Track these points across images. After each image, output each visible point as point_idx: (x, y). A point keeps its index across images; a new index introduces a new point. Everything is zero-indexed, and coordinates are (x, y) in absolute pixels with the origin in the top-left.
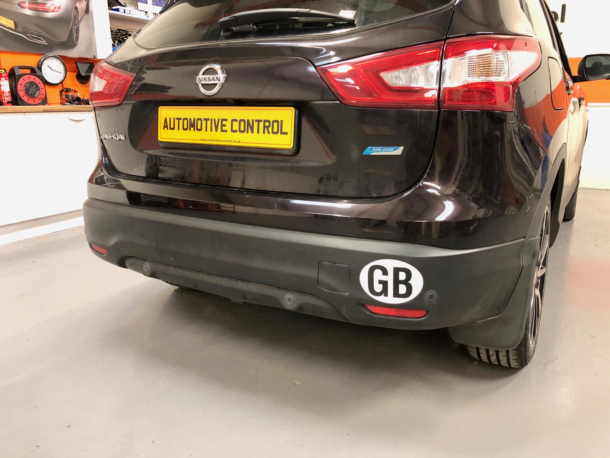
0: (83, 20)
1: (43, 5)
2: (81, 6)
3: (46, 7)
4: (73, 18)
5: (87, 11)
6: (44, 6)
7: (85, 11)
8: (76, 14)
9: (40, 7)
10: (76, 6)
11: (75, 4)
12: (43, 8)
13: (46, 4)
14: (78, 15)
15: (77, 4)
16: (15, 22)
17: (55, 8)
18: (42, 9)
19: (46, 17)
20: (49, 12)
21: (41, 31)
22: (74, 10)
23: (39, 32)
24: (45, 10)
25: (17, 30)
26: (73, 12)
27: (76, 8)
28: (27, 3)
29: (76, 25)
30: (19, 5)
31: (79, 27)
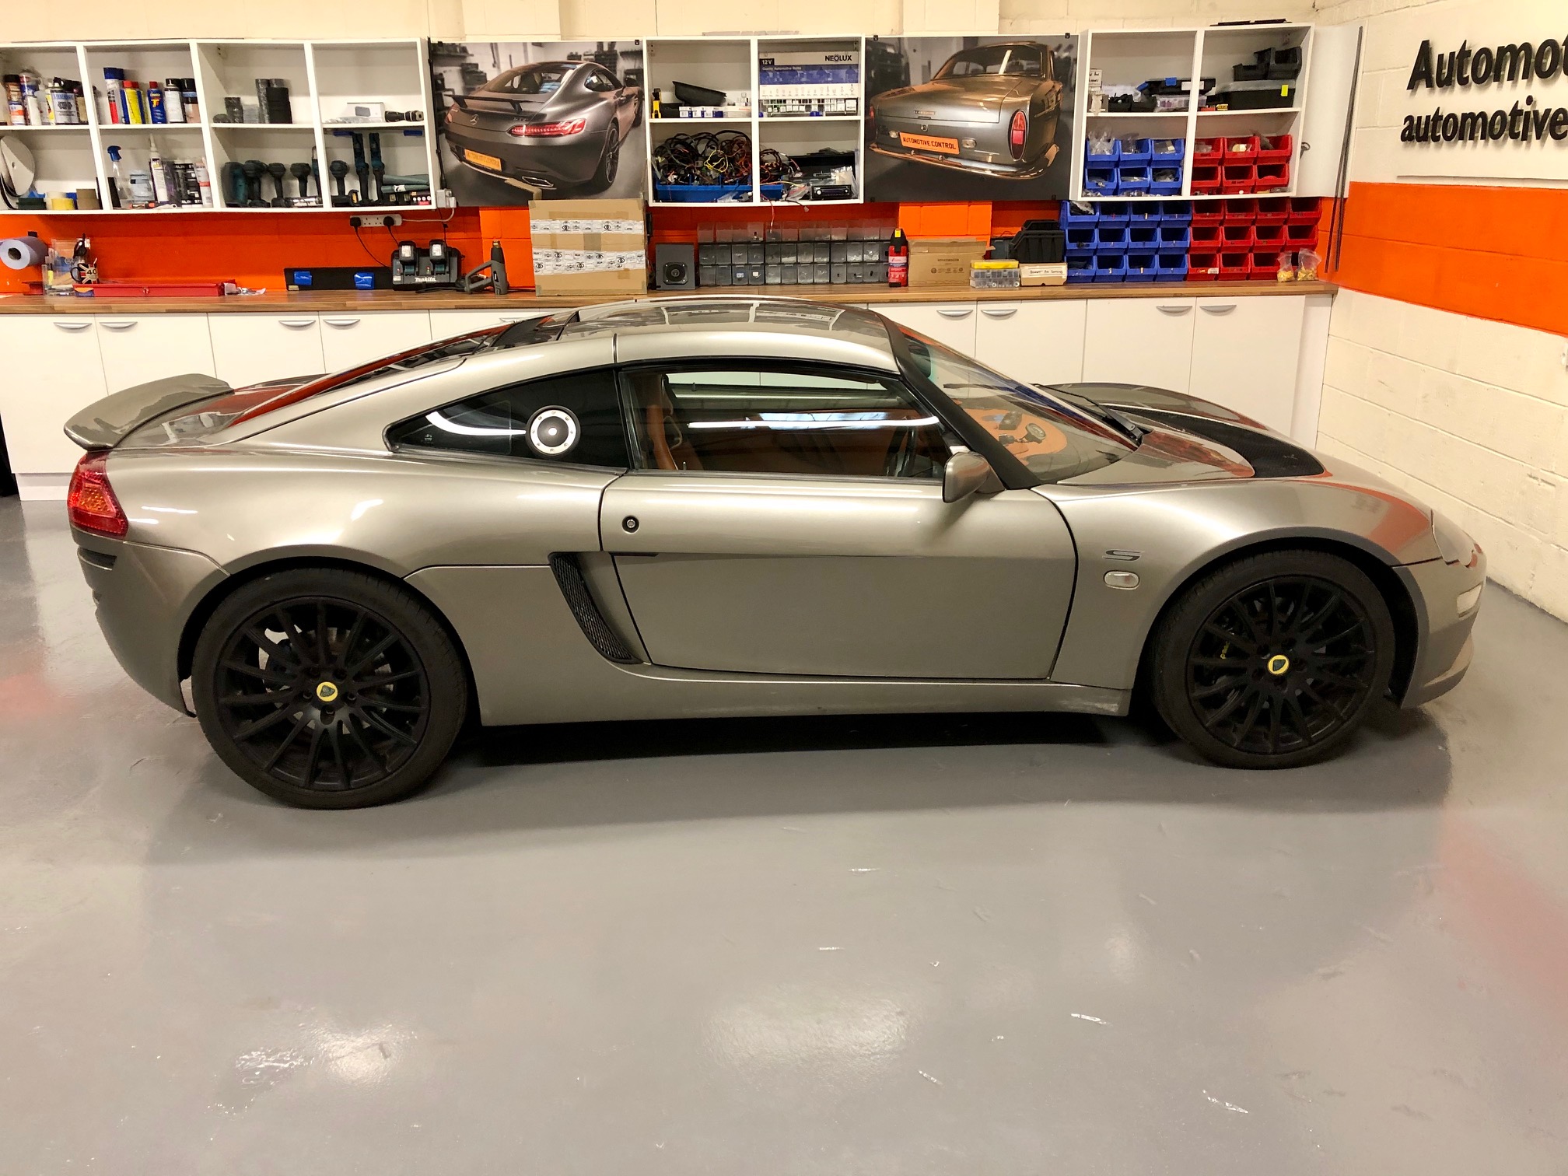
0: (627, 139)
1: (553, 126)
5: (636, 122)
7: (632, 123)
8: (614, 132)
9: (546, 131)
10: (615, 116)
11: (613, 115)
14: (618, 130)
16: (501, 160)
18: (549, 132)
19: (556, 145)
21: (545, 168)
22: (610, 125)
23: (542, 172)
25: (504, 172)
27: (615, 121)
28: (525, 126)
29: (613, 151)
30: (510, 132)
31: (617, 153)
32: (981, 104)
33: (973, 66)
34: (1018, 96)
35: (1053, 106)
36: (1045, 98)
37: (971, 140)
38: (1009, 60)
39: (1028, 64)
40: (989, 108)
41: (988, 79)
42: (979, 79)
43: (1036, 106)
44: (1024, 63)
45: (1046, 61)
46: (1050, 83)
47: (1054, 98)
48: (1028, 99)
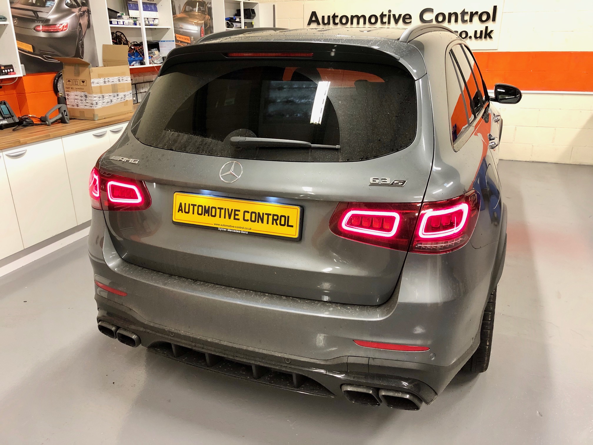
0: (86, 34)
2: (84, 21)
3: (56, 27)
4: (78, 33)
5: (89, 26)
6: (55, 27)
7: (87, 26)
8: (80, 30)
9: (51, 29)
11: (79, 21)
12: (54, 28)
13: (56, 25)
14: (81, 28)
15: (81, 20)
16: (33, 46)
17: (63, 26)
18: (53, 30)
19: (56, 37)
20: (58, 32)
21: (53, 50)
22: (78, 27)
23: (52, 52)
24: (56, 30)
25: (34, 53)
26: (78, 29)
27: (80, 24)
28: (41, 26)
29: (81, 41)
30: (34, 29)
31: (83, 42)
32: (193, 23)
33: (191, 8)
34: (201, 21)
35: (209, 24)
36: (207, 22)
37: (192, 38)
38: (198, 6)
39: (202, 8)
40: (196, 25)
41: (194, 13)
42: (192, 13)
43: (206, 25)
44: (201, 8)
45: (206, 7)
46: (207, 16)
47: (209, 22)
48: (203, 22)
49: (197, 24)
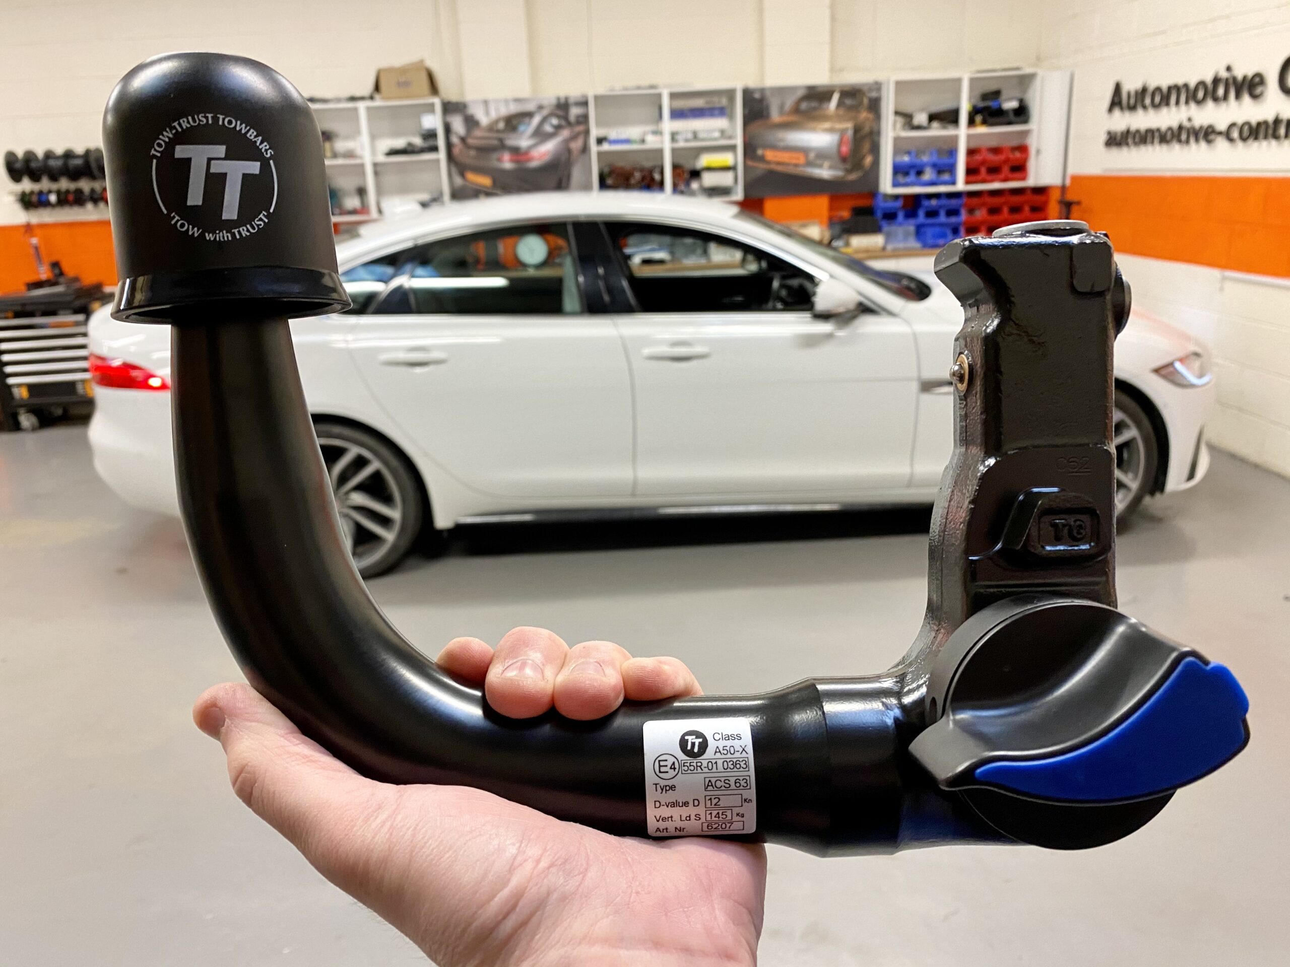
0: (578, 161)
1: (526, 154)
3: (529, 156)
4: (564, 161)
7: (580, 150)
8: (569, 157)
9: (522, 158)
11: (568, 145)
12: (526, 157)
13: (529, 152)
15: (572, 143)
16: (493, 178)
17: (541, 153)
19: (527, 167)
20: (532, 161)
21: (521, 183)
24: (529, 160)
26: (565, 155)
27: (569, 150)
28: (507, 156)
29: (568, 170)
30: (498, 159)
31: (571, 171)
32: (820, 129)
34: (843, 124)
36: (862, 124)
37: (813, 154)
38: (837, 100)
39: (851, 102)
41: (823, 113)
42: (816, 112)
44: (848, 101)
45: (862, 99)
47: (868, 124)
48: (851, 125)
49: (831, 130)
